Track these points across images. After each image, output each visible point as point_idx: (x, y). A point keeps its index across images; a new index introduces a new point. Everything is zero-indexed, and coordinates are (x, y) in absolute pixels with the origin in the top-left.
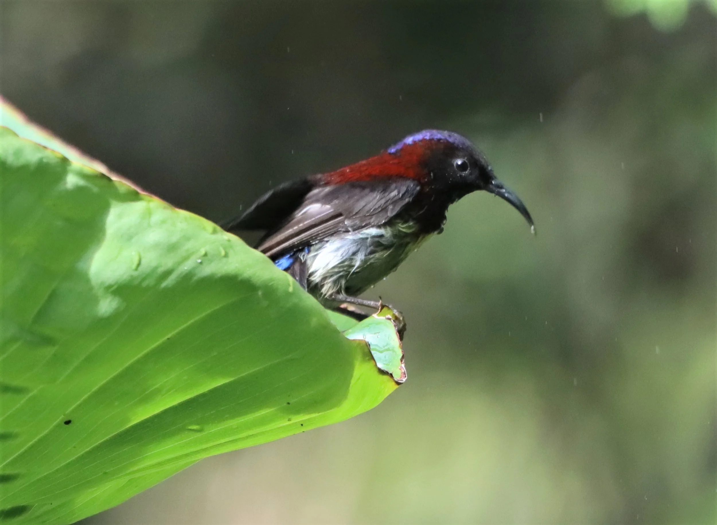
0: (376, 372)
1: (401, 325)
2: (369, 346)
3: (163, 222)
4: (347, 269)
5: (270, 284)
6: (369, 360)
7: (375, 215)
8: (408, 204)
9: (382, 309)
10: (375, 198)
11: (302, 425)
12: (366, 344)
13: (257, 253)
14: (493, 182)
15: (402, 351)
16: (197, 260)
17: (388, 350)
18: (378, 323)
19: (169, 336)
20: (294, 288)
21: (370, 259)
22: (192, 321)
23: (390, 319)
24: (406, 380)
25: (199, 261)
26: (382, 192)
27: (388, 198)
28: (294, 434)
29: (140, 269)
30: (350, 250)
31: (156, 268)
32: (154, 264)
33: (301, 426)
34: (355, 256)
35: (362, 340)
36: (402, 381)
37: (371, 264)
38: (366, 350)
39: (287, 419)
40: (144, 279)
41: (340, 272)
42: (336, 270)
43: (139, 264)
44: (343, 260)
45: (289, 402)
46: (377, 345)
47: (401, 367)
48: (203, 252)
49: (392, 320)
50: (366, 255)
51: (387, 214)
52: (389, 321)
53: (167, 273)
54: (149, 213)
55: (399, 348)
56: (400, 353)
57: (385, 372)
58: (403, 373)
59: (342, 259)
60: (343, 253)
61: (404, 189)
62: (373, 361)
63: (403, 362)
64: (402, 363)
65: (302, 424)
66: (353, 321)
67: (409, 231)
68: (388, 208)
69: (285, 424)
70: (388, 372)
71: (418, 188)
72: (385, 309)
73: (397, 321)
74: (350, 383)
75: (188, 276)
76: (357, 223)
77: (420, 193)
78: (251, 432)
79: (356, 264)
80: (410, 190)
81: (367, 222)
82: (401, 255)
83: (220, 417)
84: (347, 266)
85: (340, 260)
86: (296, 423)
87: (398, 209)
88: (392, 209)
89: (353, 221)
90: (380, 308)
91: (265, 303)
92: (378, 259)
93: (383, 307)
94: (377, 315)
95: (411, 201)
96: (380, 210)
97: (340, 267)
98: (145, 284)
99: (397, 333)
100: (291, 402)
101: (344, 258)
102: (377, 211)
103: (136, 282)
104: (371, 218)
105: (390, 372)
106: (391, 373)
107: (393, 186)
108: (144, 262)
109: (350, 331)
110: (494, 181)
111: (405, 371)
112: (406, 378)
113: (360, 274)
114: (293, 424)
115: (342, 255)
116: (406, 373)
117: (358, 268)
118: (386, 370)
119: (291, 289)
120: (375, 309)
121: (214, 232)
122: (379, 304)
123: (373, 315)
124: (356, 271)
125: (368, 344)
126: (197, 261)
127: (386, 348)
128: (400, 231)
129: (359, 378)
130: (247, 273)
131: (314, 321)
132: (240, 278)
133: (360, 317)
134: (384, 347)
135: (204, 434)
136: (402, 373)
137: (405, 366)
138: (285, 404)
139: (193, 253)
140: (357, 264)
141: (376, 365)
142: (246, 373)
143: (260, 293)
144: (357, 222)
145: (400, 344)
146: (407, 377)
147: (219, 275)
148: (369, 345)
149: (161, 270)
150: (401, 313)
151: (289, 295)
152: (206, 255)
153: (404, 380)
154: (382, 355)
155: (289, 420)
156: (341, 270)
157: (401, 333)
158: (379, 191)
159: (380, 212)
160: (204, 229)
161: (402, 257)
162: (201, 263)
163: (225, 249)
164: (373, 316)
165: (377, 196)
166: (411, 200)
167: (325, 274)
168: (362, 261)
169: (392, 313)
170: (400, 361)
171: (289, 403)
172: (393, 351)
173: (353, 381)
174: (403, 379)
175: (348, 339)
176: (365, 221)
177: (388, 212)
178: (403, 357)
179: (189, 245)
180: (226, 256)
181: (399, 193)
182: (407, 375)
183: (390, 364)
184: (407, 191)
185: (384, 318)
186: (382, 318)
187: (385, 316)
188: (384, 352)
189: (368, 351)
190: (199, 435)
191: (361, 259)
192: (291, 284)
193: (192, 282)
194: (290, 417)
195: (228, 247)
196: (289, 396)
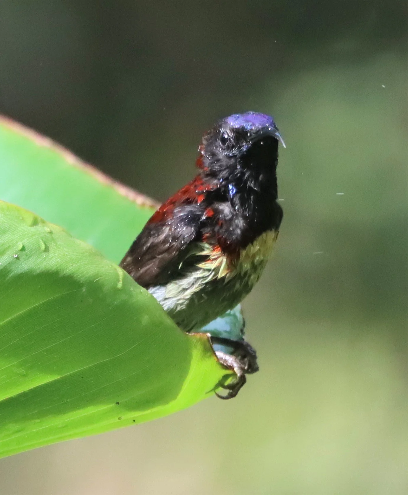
5: (96, 280)
6: (210, 356)
12: (209, 340)
20: (124, 285)
25: (16, 256)
33: (133, 422)
38: (208, 346)
39: (117, 418)
48: (20, 247)
65: (135, 420)
69: (114, 422)
75: (3, 273)
83: (43, 414)
86: (128, 419)
91: (89, 301)
100: (120, 402)
121: (35, 223)
126: (13, 256)
130: (70, 269)
132: (61, 275)
138: (115, 404)
139: (8, 248)
143: (84, 290)
147: (38, 271)
152: (23, 249)
155: (120, 418)
160: (23, 220)
162: (18, 258)
163: (45, 243)
179: (5, 239)
180: (47, 250)
192: (121, 278)
193: (7, 279)
194: (120, 416)
195: (49, 240)
196: (118, 396)
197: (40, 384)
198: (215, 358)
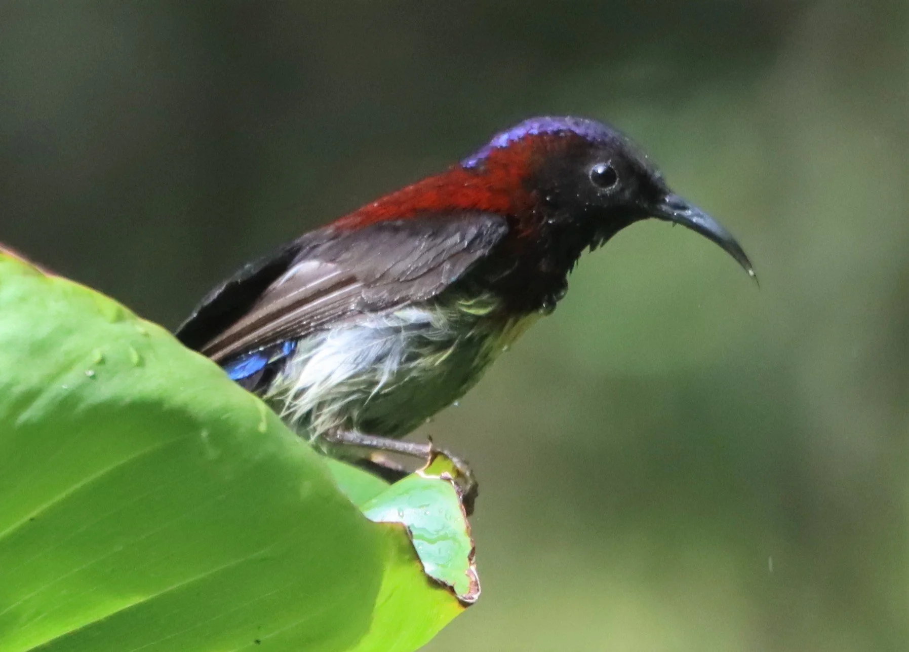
0: (423, 583)
1: (468, 487)
2: (409, 534)
3: (23, 299)
4: (365, 388)
6: (410, 560)
7: (417, 281)
8: (481, 260)
9: (432, 460)
10: (415, 248)
12: (406, 531)
13: (196, 357)
14: (667, 200)
15: (471, 541)
16: (86, 373)
17: (445, 538)
18: (428, 487)
19: (33, 514)
20: (269, 425)
21: (410, 370)
22: (78, 486)
23: (448, 480)
24: (479, 597)
25: (90, 373)
26: (430, 236)
27: (440, 248)
30: (372, 351)
34: (381, 363)
35: (397, 523)
36: (472, 598)
37: (413, 379)
38: (405, 541)
41: (353, 393)
42: (344, 389)
44: (357, 370)
45: (258, 638)
46: (423, 529)
47: (470, 572)
48: (97, 357)
49: (453, 483)
50: (401, 363)
51: (441, 279)
52: (446, 483)
53: (29, 397)
55: (466, 535)
56: (466, 545)
57: (440, 582)
58: (473, 583)
59: (355, 368)
60: (359, 356)
61: (473, 231)
62: (417, 564)
63: (472, 562)
64: (471, 564)
66: (379, 482)
67: (482, 312)
68: (443, 268)
70: (446, 583)
71: (502, 230)
72: (439, 459)
73: (460, 480)
74: (373, 605)
75: (67, 403)
76: (382, 296)
77: (505, 238)
79: (381, 379)
80: (485, 232)
81: (404, 294)
82: (473, 360)
84: (364, 382)
85: (350, 371)
87: (460, 270)
88: (451, 271)
89: (377, 293)
90: (430, 458)
91: (212, 454)
92: (424, 370)
93: (435, 455)
94: (426, 471)
95: (486, 254)
96: (425, 270)
97: (352, 385)
99: (461, 507)
100: (261, 639)
101: (360, 367)
102: (421, 273)
104: (410, 287)
105: (450, 583)
106: (452, 585)
107: (452, 227)
109: (374, 501)
110: (668, 197)
111: (476, 579)
112: (479, 593)
113: (389, 398)
115: (356, 362)
116: (479, 582)
117: (386, 386)
118: (442, 579)
119: (263, 427)
120: (418, 460)
121: (118, 319)
122: (428, 448)
123: (417, 471)
124: (383, 392)
125: (408, 531)
127: (442, 533)
128: (464, 315)
129: (390, 596)
131: (306, 489)
132: (166, 406)
133: (392, 476)
134: (438, 531)
136: (471, 583)
137: (477, 570)
138: (252, 643)
139: (78, 359)
140: (384, 378)
141: (423, 570)
143: (204, 434)
144: (385, 295)
145: (468, 527)
146: (482, 591)
147: (128, 400)
148: (411, 532)
149: (18, 390)
150: (466, 462)
151: (258, 438)
152: (102, 362)
153: (476, 596)
154: (434, 548)
156: (355, 389)
157: (468, 503)
158: (423, 236)
159: (425, 274)
160: (99, 312)
161: (475, 363)
162: (93, 377)
163: (138, 350)
164: (418, 474)
165: (420, 245)
166: (487, 252)
167: (322, 396)
168: (393, 373)
169: (451, 467)
170: (467, 559)
171: (258, 642)
172: (454, 538)
173: (380, 600)
174: (473, 596)
175: (369, 521)
176: (399, 291)
177: (441, 276)
178: (473, 552)
179: (71, 344)
180: (141, 363)
181: (463, 239)
182: (481, 587)
183: (449, 566)
184: (479, 235)
185: (438, 477)
186: (435, 477)
187: (439, 473)
188: (438, 542)
189: (408, 541)
191: (390, 370)
192: (264, 418)
195: (144, 346)
196: (259, 628)
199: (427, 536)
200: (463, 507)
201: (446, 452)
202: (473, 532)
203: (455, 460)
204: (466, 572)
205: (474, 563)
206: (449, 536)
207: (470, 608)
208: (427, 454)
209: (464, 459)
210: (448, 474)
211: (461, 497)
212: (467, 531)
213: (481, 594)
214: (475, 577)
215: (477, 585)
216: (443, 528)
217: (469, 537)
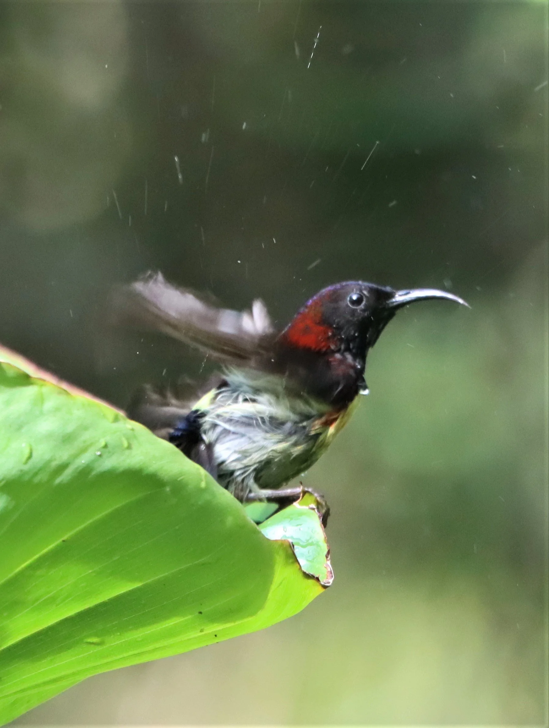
0: (301, 575)
1: (324, 512)
3: (57, 409)
5: (179, 479)
6: (293, 563)
9: (303, 496)
11: (216, 636)
12: (290, 544)
13: (164, 444)
15: (328, 546)
17: (312, 544)
18: (301, 514)
19: (65, 538)
20: (207, 483)
23: (313, 509)
24: (333, 581)
25: (99, 453)
28: (207, 646)
29: (31, 462)
31: (50, 461)
32: (47, 457)
33: (214, 636)
35: (284, 540)
36: (329, 583)
38: (290, 552)
39: (199, 631)
40: (36, 474)
43: (30, 457)
45: (200, 611)
46: (300, 540)
47: (327, 565)
48: (103, 444)
49: (316, 510)
52: (312, 511)
53: (63, 467)
54: (40, 400)
55: (324, 542)
56: (325, 548)
57: (310, 575)
63: (328, 559)
64: (327, 560)
65: (216, 634)
69: (196, 635)
70: (314, 575)
72: (307, 495)
75: (85, 471)
78: (157, 645)
83: (123, 628)
86: (209, 633)
90: (301, 495)
91: (174, 501)
93: (305, 493)
94: (299, 504)
98: (36, 480)
99: (321, 525)
100: (202, 611)
103: (27, 478)
105: (316, 576)
106: (318, 576)
108: (35, 454)
109: (269, 522)
114: (205, 634)
116: (332, 572)
118: (312, 573)
119: (203, 485)
121: (116, 419)
122: (300, 490)
123: (294, 504)
126: (96, 454)
127: (310, 541)
129: (280, 584)
130: (153, 467)
131: (230, 521)
132: (145, 472)
134: (307, 540)
135: (105, 647)
136: (328, 573)
137: (331, 564)
138: (197, 614)
139: (91, 445)
141: (300, 568)
142: (152, 579)
143: (168, 489)
145: (325, 538)
146: (335, 577)
147: (121, 469)
148: (293, 545)
149: (54, 464)
150: (322, 497)
151: (201, 491)
152: (106, 446)
153: (331, 581)
154: (305, 550)
155: (202, 631)
160: (104, 416)
162: (100, 456)
163: (128, 439)
164: (294, 506)
169: (314, 499)
170: (325, 557)
171: (201, 613)
172: (317, 545)
173: (273, 587)
174: (329, 581)
175: (269, 540)
178: (329, 553)
179: (86, 436)
180: (129, 447)
182: (334, 575)
183: (314, 561)
185: (307, 508)
186: (305, 508)
187: (308, 505)
188: (308, 547)
189: (292, 552)
190: (99, 648)
192: (203, 478)
193: (90, 477)
194: (202, 628)
195: (131, 437)
196: (201, 605)
197: (120, 593)
198: (298, 565)
199: (301, 543)
200: (322, 525)
201: (310, 490)
202: (329, 540)
203: (316, 495)
204: (325, 565)
205: (329, 560)
206: (314, 543)
207: (328, 588)
208: (300, 493)
209: (321, 494)
210: (314, 506)
211: (321, 519)
212: (325, 541)
213: (334, 578)
214: (330, 569)
215: (331, 573)
216: (311, 538)
217: (326, 543)
